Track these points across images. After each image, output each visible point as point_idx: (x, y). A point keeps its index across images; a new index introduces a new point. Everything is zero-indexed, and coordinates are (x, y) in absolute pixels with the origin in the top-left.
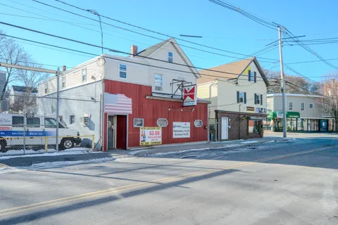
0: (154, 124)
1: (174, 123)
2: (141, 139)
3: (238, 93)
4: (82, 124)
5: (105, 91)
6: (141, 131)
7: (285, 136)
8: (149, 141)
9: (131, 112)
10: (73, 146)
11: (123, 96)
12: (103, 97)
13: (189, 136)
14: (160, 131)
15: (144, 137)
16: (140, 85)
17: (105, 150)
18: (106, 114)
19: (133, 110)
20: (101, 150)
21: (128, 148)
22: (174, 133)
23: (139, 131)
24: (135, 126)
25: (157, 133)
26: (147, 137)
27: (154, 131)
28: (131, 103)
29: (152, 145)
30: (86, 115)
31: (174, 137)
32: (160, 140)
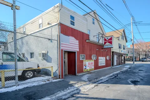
0: (90, 58)
1: (100, 58)
2: (84, 67)
3: (119, 44)
4: (41, 58)
5: (61, 33)
6: (84, 62)
7: (134, 63)
8: (88, 68)
9: (78, 50)
10: (34, 76)
11: (73, 38)
12: (59, 37)
13: (105, 65)
14: (93, 62)
15: (86, 66)
16: (83, 33)
17: (62, 78)
18: (62, 50)
19: (79, 49)
20: (59, 78)
21: (77, 74)
22: (99, 63)
23: (83, 63)
24: (81, 59)
25: (92, 63)
26: (87, 66)
27: (91, 62)
28: (78, 44)
29: (89, 71)
30: (44, 52)
31: (99, 65)
32: (93, 67)
